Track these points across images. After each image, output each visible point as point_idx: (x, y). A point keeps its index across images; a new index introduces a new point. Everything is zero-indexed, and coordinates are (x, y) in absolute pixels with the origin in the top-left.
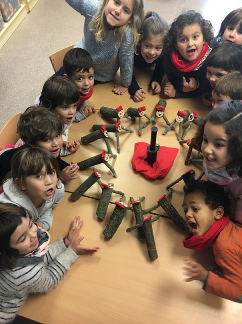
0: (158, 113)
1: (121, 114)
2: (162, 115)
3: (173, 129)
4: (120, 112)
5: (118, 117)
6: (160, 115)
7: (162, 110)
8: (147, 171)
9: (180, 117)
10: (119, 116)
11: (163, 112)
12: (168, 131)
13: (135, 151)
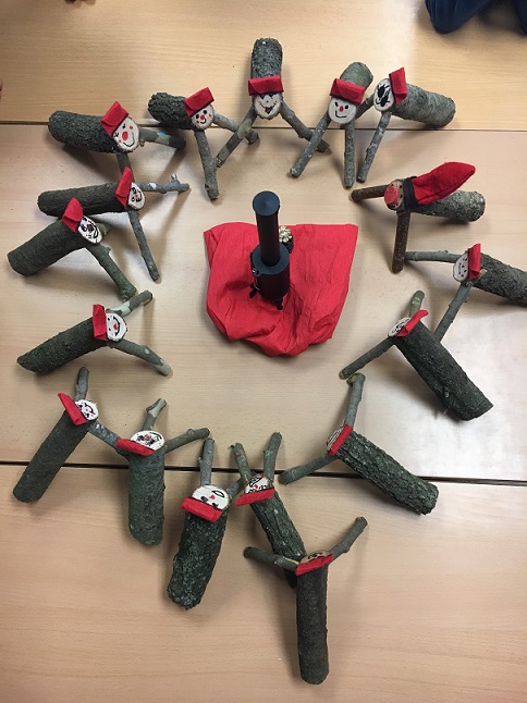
0: (261, 104)
1: (125, 136)
2: (276, 109)
3: (323, 149)
4: (120, 131)
5: (119, 150)
6: (268, 110)
7: (274, 87)
8: (265, 333)
9: (342, 104)
10: (122, 145)
11: (276, 96)
12: (307, 160)
13: (211, 262)
